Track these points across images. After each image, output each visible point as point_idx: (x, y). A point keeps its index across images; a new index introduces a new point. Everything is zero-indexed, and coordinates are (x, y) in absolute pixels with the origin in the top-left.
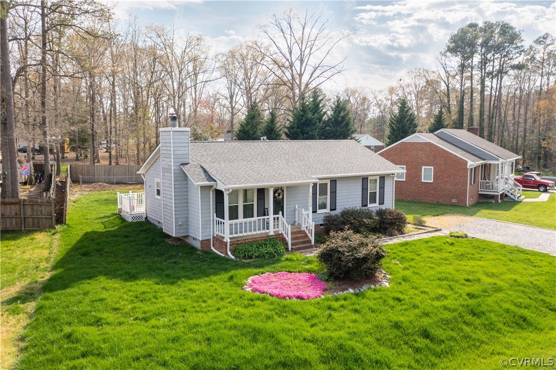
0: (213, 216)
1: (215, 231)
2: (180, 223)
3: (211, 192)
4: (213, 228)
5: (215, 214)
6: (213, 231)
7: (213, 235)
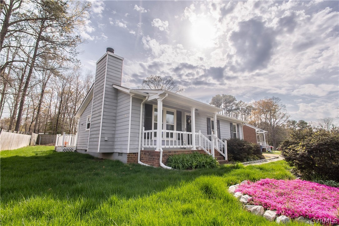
0: (142, 130)
1: (143, 145)
2: (106, 139)
3: (142, 106)
4: (141, 141)
5: (144, 128)
6: (141, 145)
7: (141, 149)
